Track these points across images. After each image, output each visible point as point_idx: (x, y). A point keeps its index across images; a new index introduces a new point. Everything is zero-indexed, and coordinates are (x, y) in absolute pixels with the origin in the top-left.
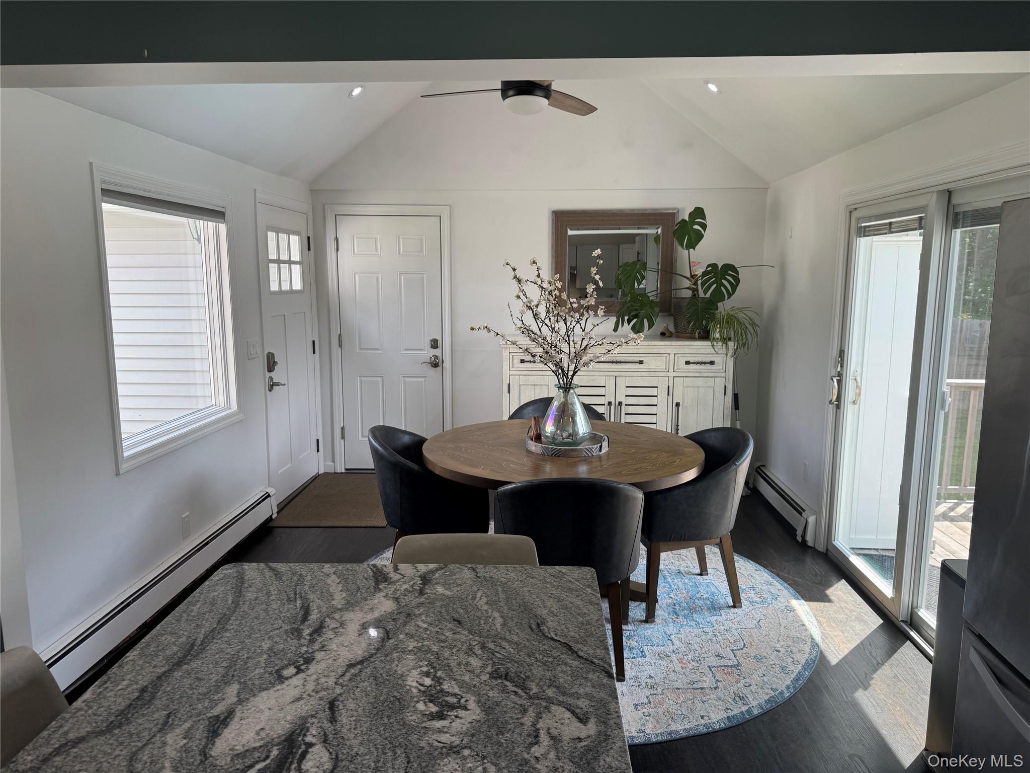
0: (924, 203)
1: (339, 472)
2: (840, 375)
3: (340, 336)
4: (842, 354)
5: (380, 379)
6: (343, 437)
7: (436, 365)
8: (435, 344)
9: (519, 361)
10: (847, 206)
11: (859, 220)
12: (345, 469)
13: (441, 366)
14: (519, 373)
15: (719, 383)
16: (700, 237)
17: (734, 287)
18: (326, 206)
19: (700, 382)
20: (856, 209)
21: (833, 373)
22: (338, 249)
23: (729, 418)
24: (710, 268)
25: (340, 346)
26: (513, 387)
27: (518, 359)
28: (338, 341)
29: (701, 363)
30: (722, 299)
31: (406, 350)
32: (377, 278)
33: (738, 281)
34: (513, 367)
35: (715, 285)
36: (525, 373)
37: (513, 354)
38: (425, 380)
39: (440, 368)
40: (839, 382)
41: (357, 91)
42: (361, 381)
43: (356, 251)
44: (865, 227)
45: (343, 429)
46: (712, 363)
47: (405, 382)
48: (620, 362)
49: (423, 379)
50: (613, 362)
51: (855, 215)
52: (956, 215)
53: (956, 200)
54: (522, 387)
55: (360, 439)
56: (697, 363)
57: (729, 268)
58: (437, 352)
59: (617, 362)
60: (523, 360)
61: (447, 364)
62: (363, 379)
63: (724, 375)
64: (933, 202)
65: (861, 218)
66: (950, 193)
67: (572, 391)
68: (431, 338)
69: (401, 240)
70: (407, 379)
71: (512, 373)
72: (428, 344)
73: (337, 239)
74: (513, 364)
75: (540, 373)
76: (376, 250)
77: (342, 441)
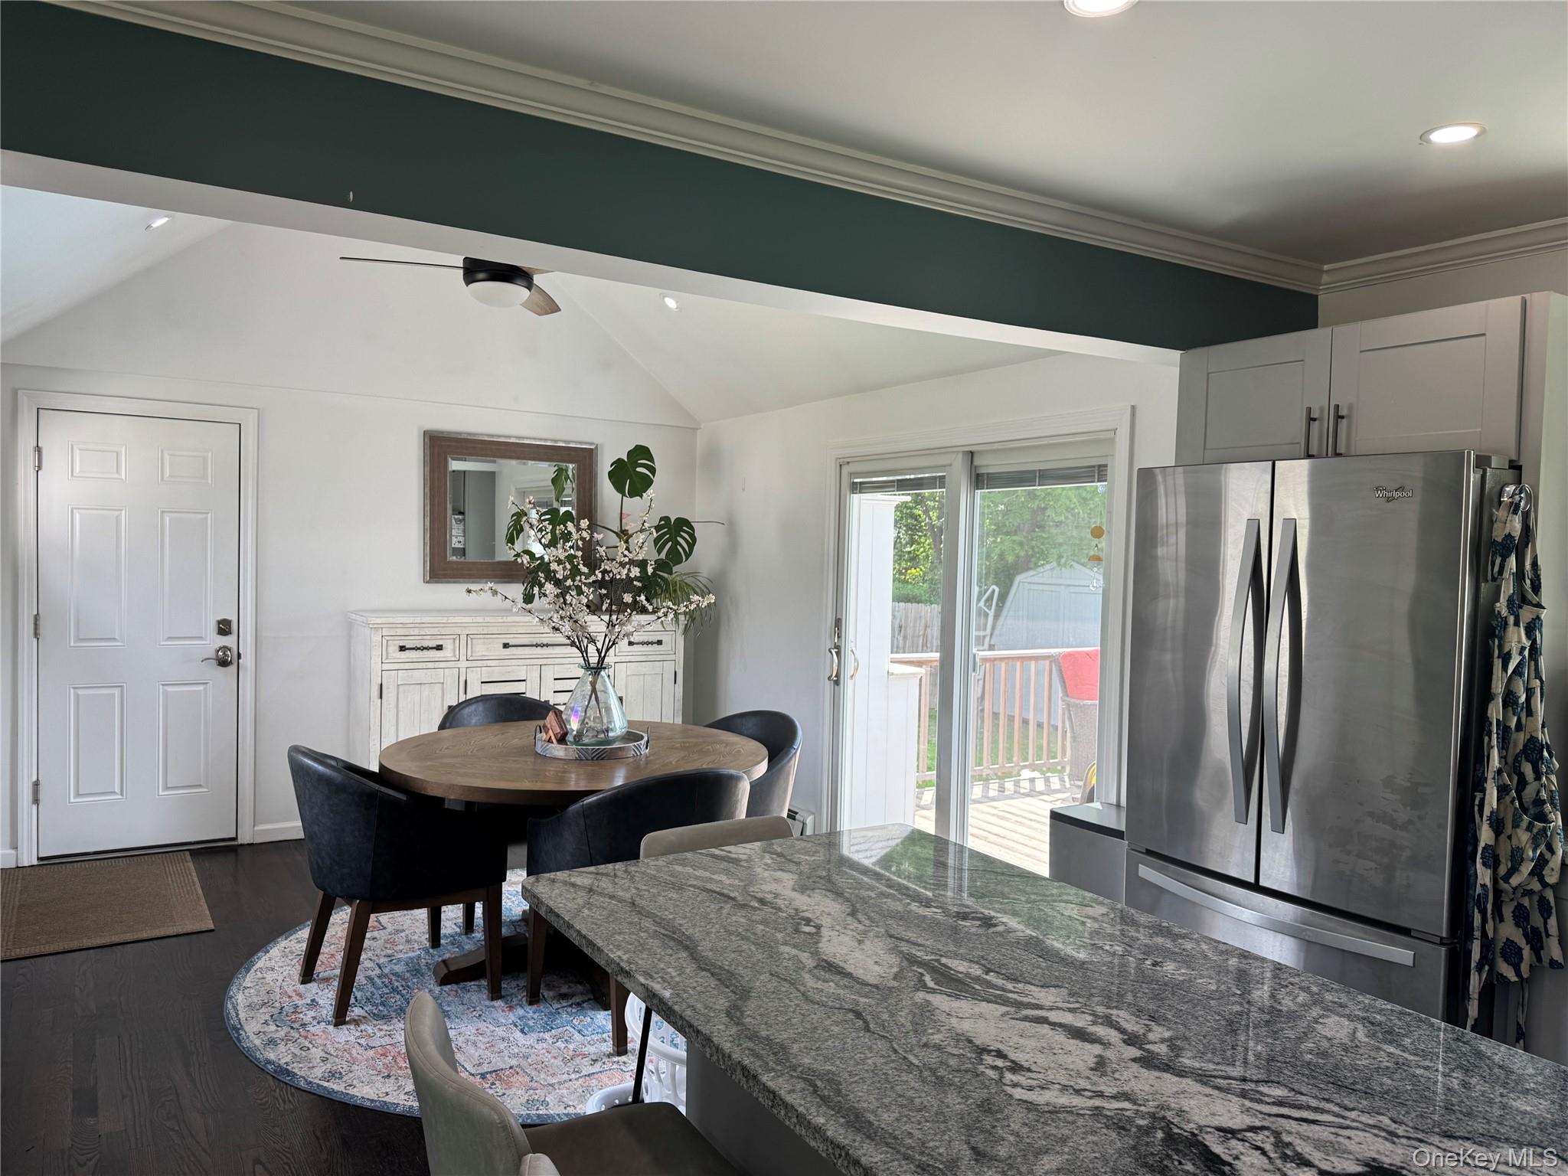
0: (949, 462)
1: (26, 864)
2: (838, 647)
3: (37, 618)
4: (838, 623)
5: (117, 692)
6: (36, 801)
7: (223, 663)
8: (224, 628)
9: (398, 649)
10: (837, 459)
11: (851, 475)
12: (39, 859)
13: (236, 664)
14: (397, 666)
15: (669, 667)
16: (647, 483)
17: (691, 546)
18: (19, 392)
19: (645, 668)
20: (848, 463)
21: (829, 645)
22: (40, 467)
23: (681, 713)
24: (663, 522)
25: (36, 635)
26: (388, 688)
27: (395, 645)
28: (32, 626)
29: (648, 643)
30: (680, 561)
31: (170, 638)
32: (118, 519)
33: (694, 539)
34: (387, 658)
35: (670, 543)
36: (407, 666)
37: (388, 638)
38: (205, 689)
39: (233, 668)
40: (838, 654)
41: (160, 222)
42: (77, 696)
43: (77, 469)
44: (861, 483)
45: (36, 784)
46: (659, 642)
47: (166, 693)
48: (547, 645)
49: (201, 688)
50: (537, 646)
51: (846, 470)
52: (978, 476)
53: (977, 462)
54: (401, 688)
55: (72, 800)
56: (643, 643)
57: (683, 524)
58: (229, 641)
59: (543, 645)
60: (404, 647)
61: (248, 660)
62: (80, 692)
63: (673, 657)
64: (959, 463)
65: (854, 473)
66: (972, 453)
67: (603, 673)
68: (219, 619)
69: (167, 458)
70: (170, 689)
71: (385, 667)
72: (212, 628)
73: (38, 449)
74: (387, 653)
75: (430, 665)
76: (118, 471)
77: (35, 807)
